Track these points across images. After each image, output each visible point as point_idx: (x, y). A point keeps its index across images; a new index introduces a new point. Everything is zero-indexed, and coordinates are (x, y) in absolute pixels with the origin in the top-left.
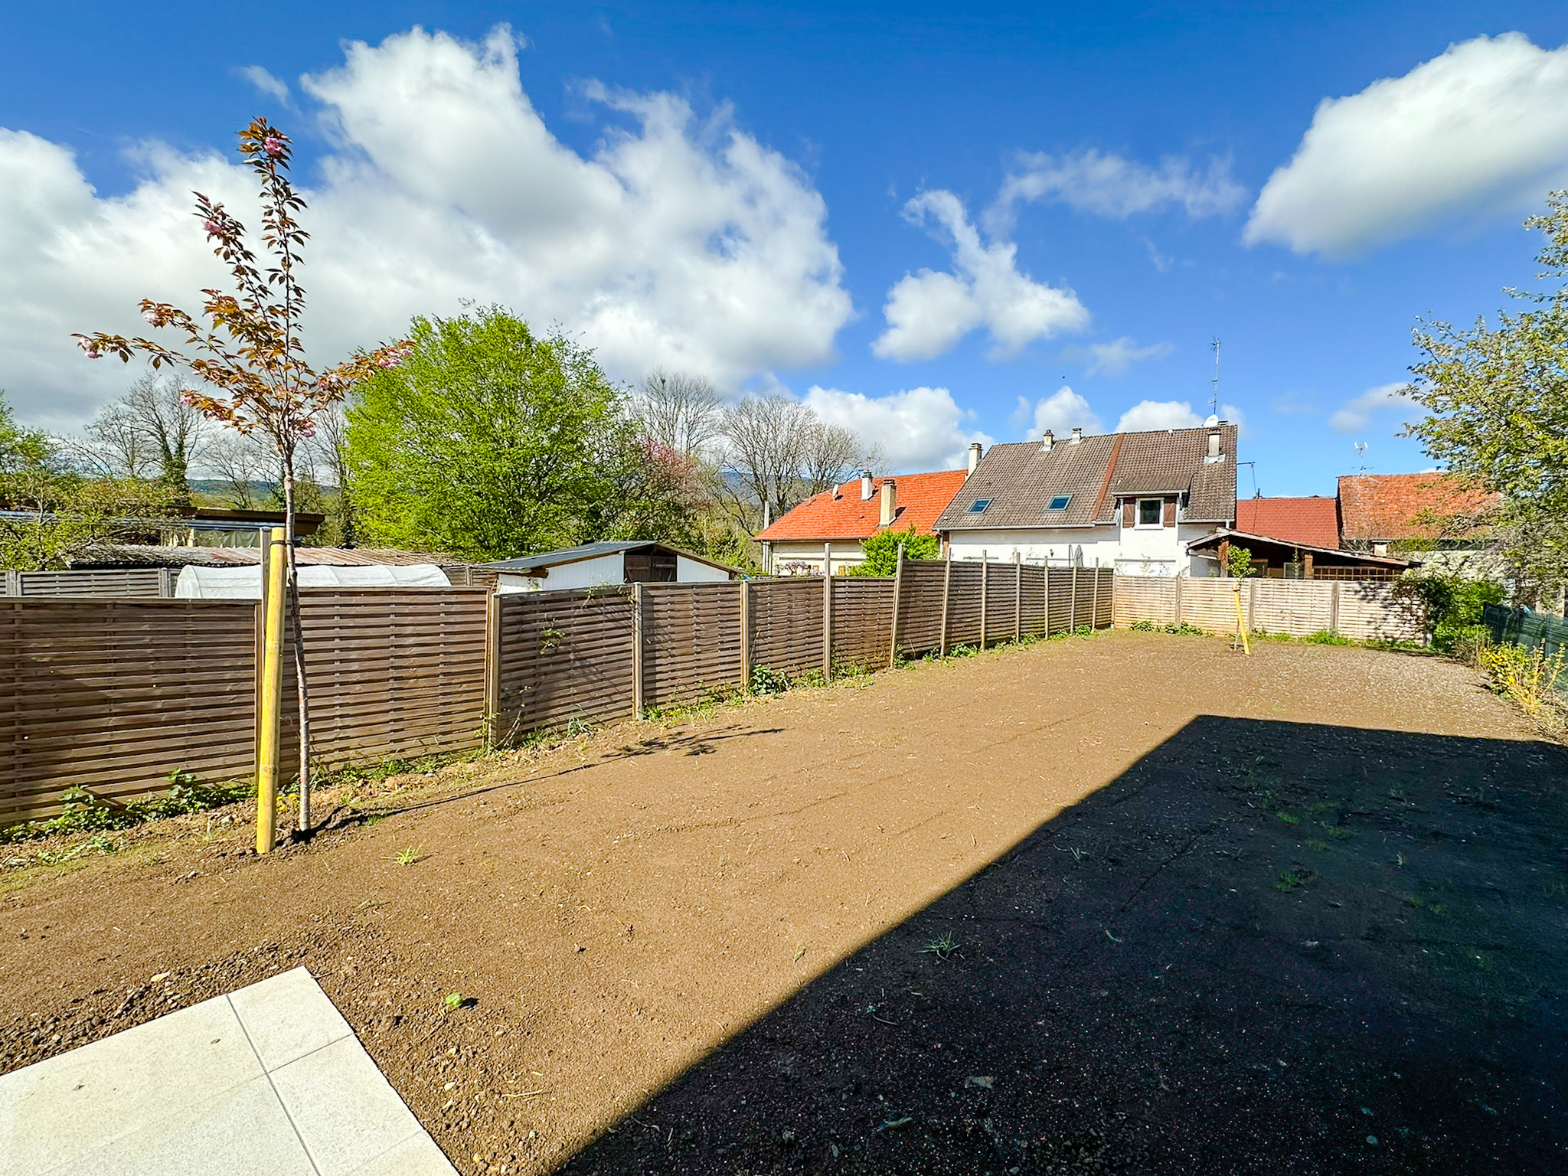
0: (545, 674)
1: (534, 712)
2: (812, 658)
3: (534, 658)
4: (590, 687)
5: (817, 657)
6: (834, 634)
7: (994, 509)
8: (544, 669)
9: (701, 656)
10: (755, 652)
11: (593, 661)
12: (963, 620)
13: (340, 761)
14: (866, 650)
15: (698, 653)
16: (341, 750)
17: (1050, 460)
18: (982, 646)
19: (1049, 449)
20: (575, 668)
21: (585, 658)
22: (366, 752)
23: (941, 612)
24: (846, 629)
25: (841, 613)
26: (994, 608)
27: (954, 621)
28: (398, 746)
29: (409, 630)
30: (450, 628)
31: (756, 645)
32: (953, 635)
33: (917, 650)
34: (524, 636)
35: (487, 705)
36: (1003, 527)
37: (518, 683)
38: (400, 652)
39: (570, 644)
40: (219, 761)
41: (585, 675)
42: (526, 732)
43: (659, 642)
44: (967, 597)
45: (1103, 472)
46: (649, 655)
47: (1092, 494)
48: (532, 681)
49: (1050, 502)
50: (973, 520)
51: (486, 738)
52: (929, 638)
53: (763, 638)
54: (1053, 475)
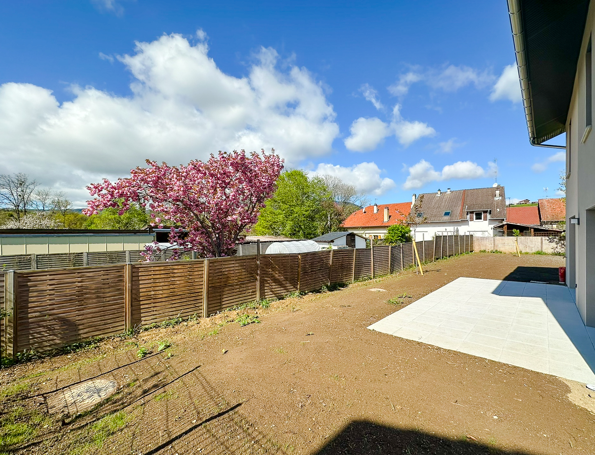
17: (441, 199)
19: (440, 195)
36: (429, 222)
47: (458, 210)
49: (444, 214)
54: (443, 204)
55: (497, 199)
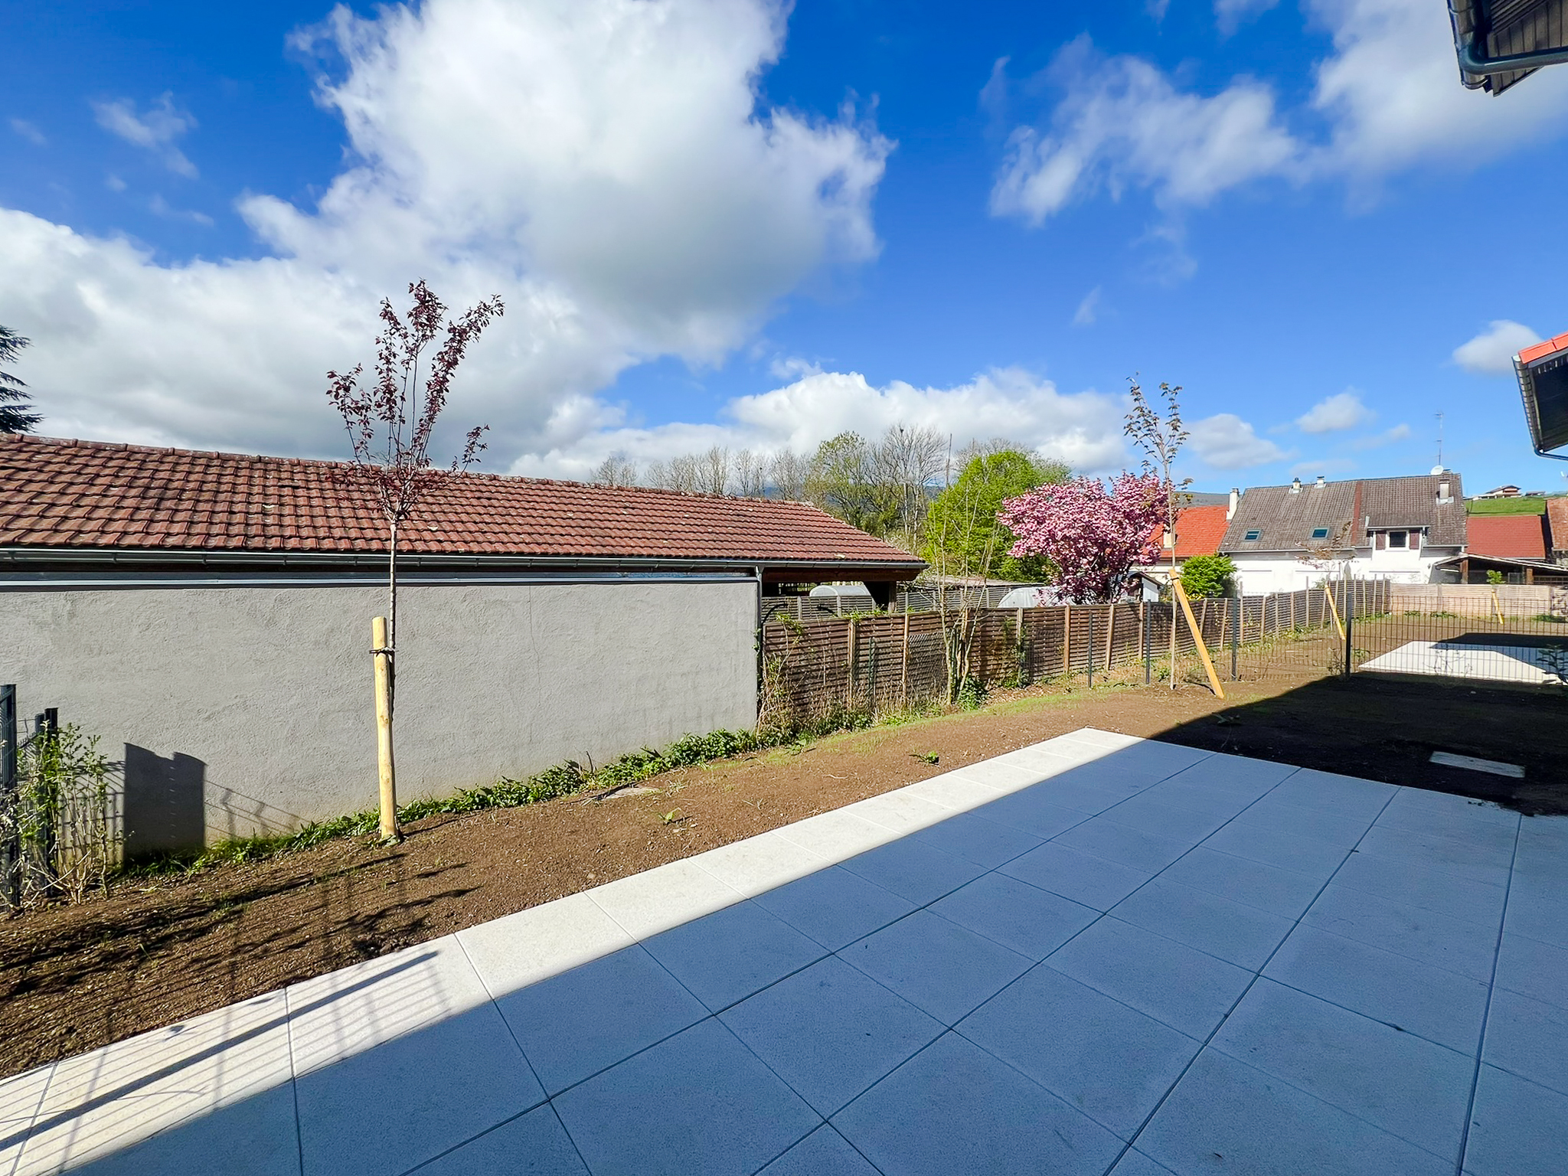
17: (1301, 501)
19: (1299, 491)
36: (1278, 550)
45: (1351, 510)
50: (1250, 545)
54: (1308, 512)
55: (1443, 501)
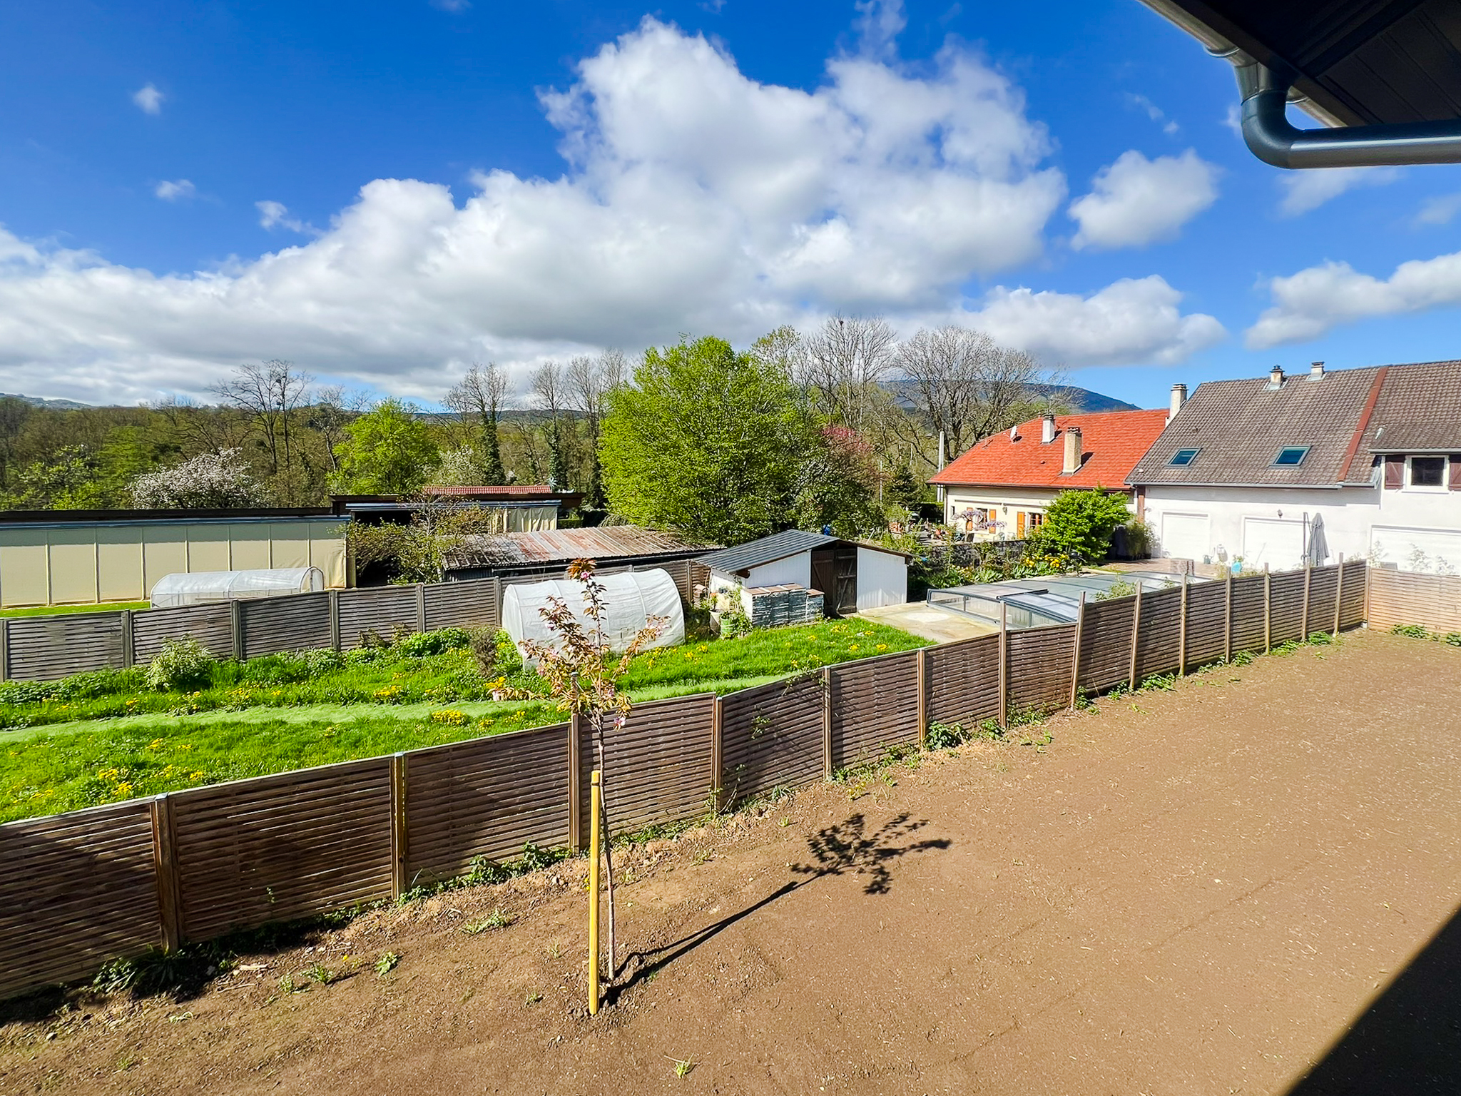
0: (755, 752)
1: (746, 782)
2: (987, 708)
3: (747, 741)
4: (789, 757)
5: (992, 707)
6: (1010, 684)
7: (1202, 462)
8: (754, 748)
9: (882, 720)
10: (931, 711)
11: (791, 736)
12: (1156, 650)
13: (617, 829)
14: (1044, 695)
15: (878, 717)
16: (618, 821)
17: (1279, 401)
18: (1181, 672)
19: (1277, 388)
20: (778, 744)
21: (785, 735)
22: (633, 821)
23: (1130, 646)
24: (1023, 678)
25: (1017, 663)
26: (1196, 631)
27: (1145, 652)
28: (653, 816)
29: (661, 732)
30: (688, 727)
31: (932, 704)
32: (1144, 666)
33: (1101, 687)
34: (740, 725)
35: (713, 781)
36: (1214, 484)
37: (734, 762)
38: (654, 748)
39: (773, 725)
40: (549, 833)
41: (786, 749)
42: (741, 798)
43: (845, 713)
44: (1162, 625)
45: (1355, 418)
46: (836, 725)
47: (1338, 443)
48: (745, 759)
49: (1277, 454)
50: (1174, 473)
51: (713, 807)
52: (1116, 674)
53: (938, 697)
54: (1283, 420)
